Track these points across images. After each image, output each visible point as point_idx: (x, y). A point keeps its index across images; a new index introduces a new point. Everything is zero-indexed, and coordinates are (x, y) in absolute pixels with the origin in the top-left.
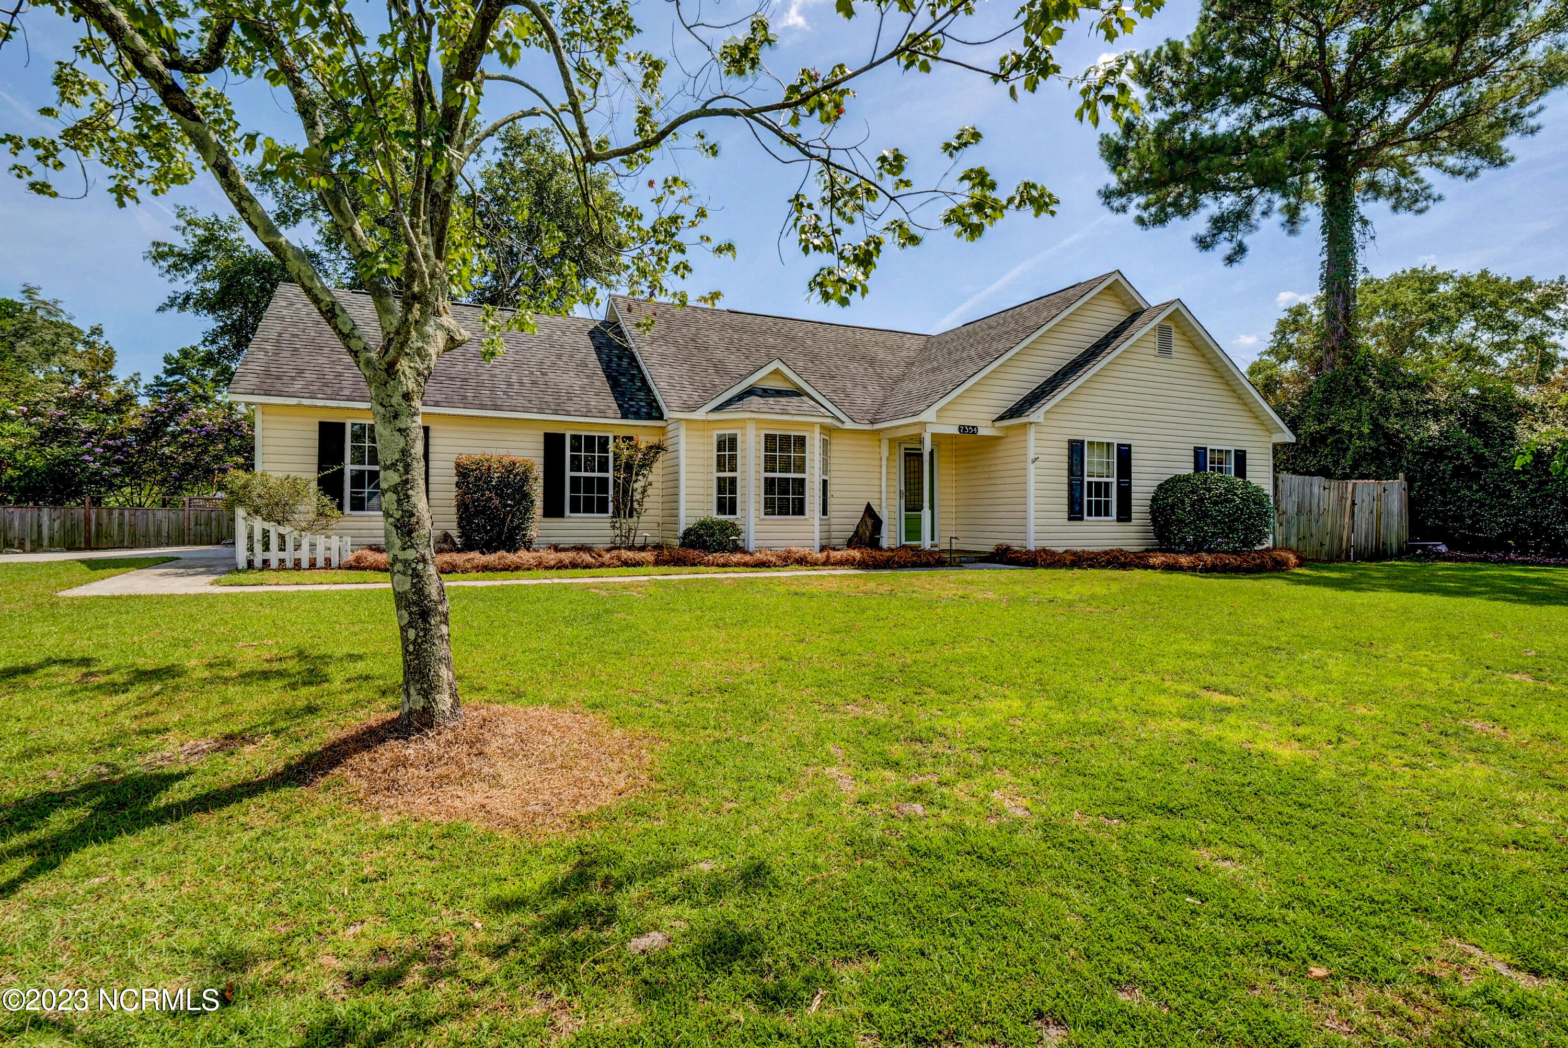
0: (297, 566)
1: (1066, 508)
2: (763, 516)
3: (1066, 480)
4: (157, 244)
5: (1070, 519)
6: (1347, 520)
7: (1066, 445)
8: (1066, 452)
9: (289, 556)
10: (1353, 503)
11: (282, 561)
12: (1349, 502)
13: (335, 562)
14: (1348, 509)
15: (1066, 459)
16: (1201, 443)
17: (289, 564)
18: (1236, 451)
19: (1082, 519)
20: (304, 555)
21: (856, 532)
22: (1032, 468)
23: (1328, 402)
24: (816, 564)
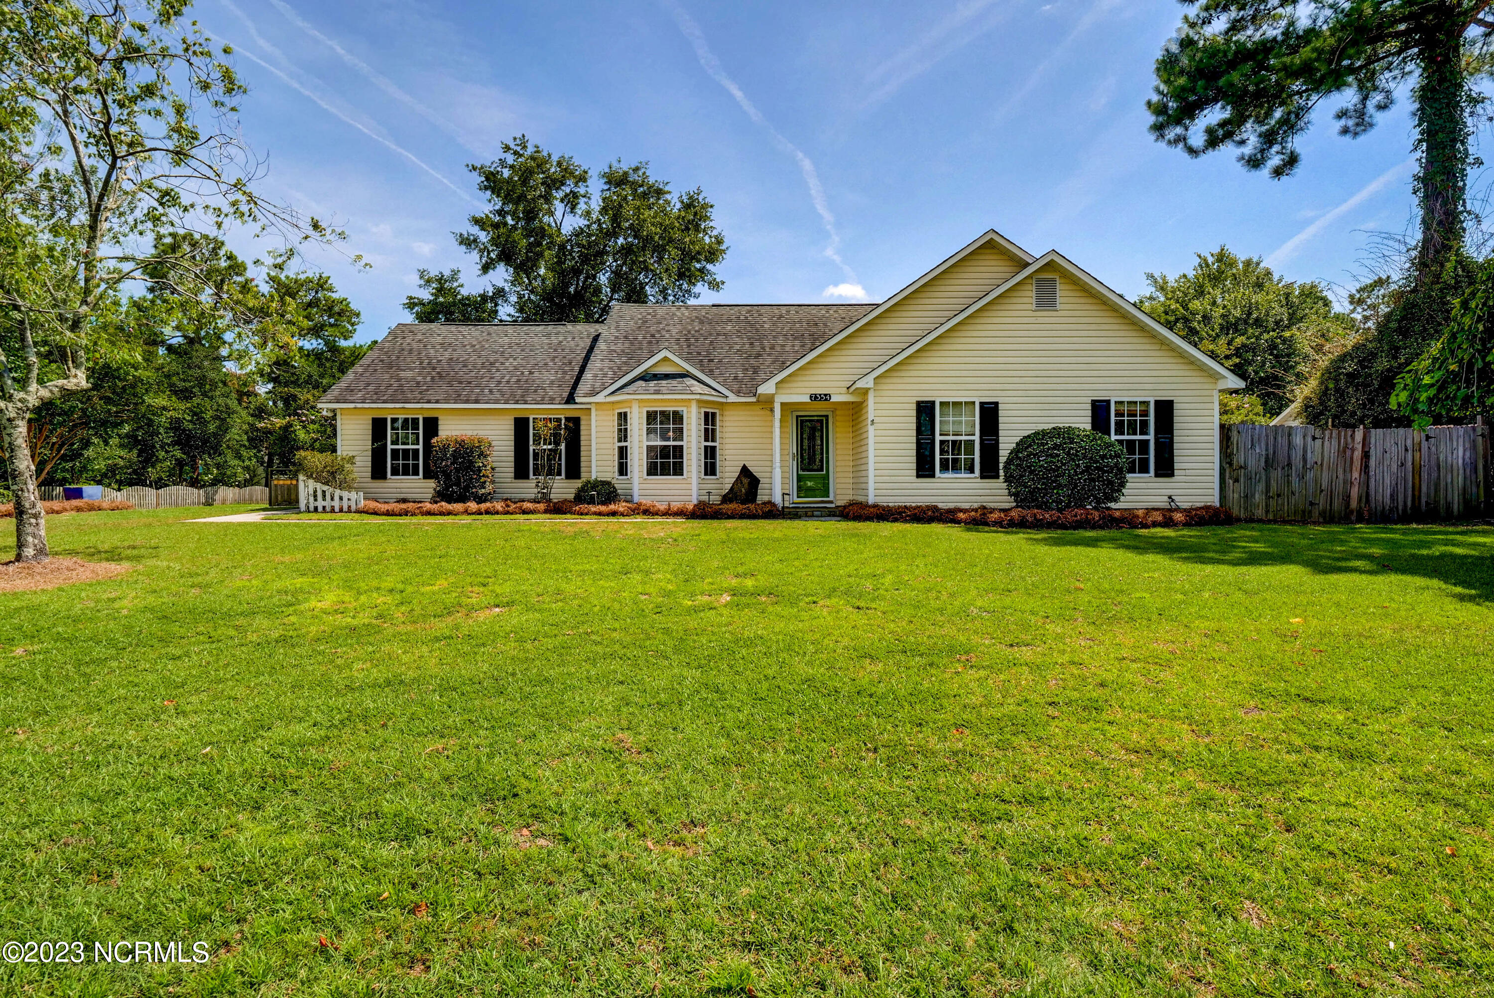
0: (333, 510)
1: (914, 466)
2: (645, 476)
3: (914, 440)
4: (411, 298)
5: (918, 476)
6: (1356, 475)
7: (914, 406)
8: (914, 413)
9: (328, 503)
10: (1366, 455)
11: (324, 507)
12: (1358, 454)
13: (353, 508)
14: (1357, 463)
15: (914, 420)
16: (1101, 396)
17: (328, 509)
18: (1157, 402)
19: (933, 476)
20: (336, 504)
21: (732, 489)
22: (871, 429)
23: (1404, 332)
24: (657, 514)
